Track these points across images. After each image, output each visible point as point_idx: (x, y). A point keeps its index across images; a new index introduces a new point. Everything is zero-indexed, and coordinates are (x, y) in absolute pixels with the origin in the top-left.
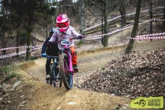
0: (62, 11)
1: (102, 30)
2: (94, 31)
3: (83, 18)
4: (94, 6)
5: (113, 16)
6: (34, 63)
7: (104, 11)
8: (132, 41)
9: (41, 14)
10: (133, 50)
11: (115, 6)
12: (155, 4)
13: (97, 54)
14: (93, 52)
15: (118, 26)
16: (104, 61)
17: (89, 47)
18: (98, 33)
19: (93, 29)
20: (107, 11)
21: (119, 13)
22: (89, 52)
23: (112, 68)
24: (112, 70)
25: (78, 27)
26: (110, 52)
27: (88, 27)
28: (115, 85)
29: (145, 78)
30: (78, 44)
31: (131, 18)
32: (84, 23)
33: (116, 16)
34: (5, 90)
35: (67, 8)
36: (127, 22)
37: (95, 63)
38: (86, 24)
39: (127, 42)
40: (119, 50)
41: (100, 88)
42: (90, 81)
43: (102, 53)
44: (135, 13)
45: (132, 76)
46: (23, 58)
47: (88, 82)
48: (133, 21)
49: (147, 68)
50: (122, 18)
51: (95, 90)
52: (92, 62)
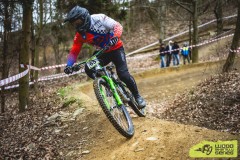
0: (135, 14)
1: (190, 40)
3: (163, 24)
4: (178, 7)
5: (204, 20)
7: (193, 14)
8: (232, 55)
10: (234, 67)
11: (207, 7)
13: (182, 72)
14: (177, 69)
15: (212, 33)
16: (193, 84)
19: (176, 38)
20: (196, 13)
21: (213, 15)
22: (172, 69)
23: (205, 91)
24: (204, 95)
25: (157, 35)
26: (201, 69)
27: (170, 35)
28: (208, 116)
30: (157, 59)
31: (230, 22)
32: (165, 29)
33: (209, 20)
34: (62, 119)
35: (142, 9)
36: (225, 28)
37: (181, 85)
38: (167, 32)
39: (225, 57)
40: (214, 67)
41: (187, 119)
42: (174, 109)
43: (190, 70)
44: (236, 15)
45: (232, 102)
46: (84, 77)
47: (171, 111)
48: (233, 27)
50: (218, 22)
51: (181, 121)
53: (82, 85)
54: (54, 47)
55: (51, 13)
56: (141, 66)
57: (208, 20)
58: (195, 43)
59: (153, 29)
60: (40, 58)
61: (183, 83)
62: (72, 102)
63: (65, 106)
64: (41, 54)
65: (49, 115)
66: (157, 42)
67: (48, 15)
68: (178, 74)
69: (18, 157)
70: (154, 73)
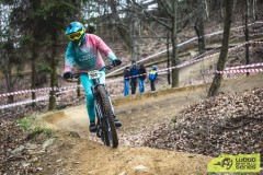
1: (168, 61)
4: (153, 23)
5: (184, 39)
6: (62, 115)
7: (172, 30)
8: (218, 77)
10: (221, 89)
11: (187, 21)
12: (251, 17)
13: (161, 98)
14: (155, 95)
15: (193, 53)
16: (175, 111)
18: (161, 65)
19: (152, 60)
20: (176, 30)
21: (194, 33)
22: (149, 95)
23: (189, 119)
24: (188, 123)
25: (129, 56)
26: (183, 94)
27: (145, 56)
28: (194, 146)
29: (243, 133)
31: (213, 41)
32: (138, 49)
33: (189, 38)
34: (30, 151)
35: (110, 26)
36: (207, 47)
37: (160, 113)
38: (141, 52)
39: (210, 80)
40: (198, 90)
42: (154, 140)
43: (170, 96)
44: (220, 32)
45: (221, 130)
46: (43, 107)
47: (151, 142)
49: (244, 117)
50: (199, 40)
53: (44, 115)
54: (5, 72)
56: (111, 93)
57: (187, 38)
58: (175, 64)
59: (125, 49)
62: (39, 132)
63: (29, 138)
66: (130, 64)
68: (157, 100)
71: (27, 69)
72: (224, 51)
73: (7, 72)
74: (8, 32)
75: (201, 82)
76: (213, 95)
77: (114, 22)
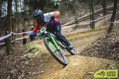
1: (90, 18)
2: (85, 19)
3: (77, 11)
5: (97, 9)
7: (92, 5)
8: (112, 25)
9: (49, 9)
11: (99, 1)
13: (87, 34)
14: (85, 33)
15: (101, 15)
16: (93, 39)
17: (82, 30)
19: (84, 18)
21: (101, 6)
22: (82, 33)
23: (99, 43)
24: (98, 44)
25: (74, 17)
26: (97, 32)
27: (81, 16)
28: (101, 54)
30: (74, 28)
31: (110, 9)
32: (78, 13)
34: (29, 57)
35: (66, 4)
36: (107, 12)
37: (86, 40)
38: (79, 15)
39: (108, 26)
40: (103, 31)
41: (91, 56)
42: (84, 52)
43: (91, 33)
44: (113, 6)
45: (112, 48)
47: (83, 53)
50: (104, 9)
52: (84, 40)
55: (21, 7)
56: (67, 32)
57: (99, 8)
58: (93, 19)
59: (72, 13)
60: (16, 30)
61: (88, 39)
62: (34, 49)
63: (30, 51)
64: (17, 27)
65: (22, 56)
66: (74, 20)
67: (20, 8)
69: (8, 76)
70: (73, 35)
71: (32, 23)
72: (114, 14)
73: (24, 24)
74: (24, 7)
75: (105, 27)
76: (109, 32)
77: (67, 2)
